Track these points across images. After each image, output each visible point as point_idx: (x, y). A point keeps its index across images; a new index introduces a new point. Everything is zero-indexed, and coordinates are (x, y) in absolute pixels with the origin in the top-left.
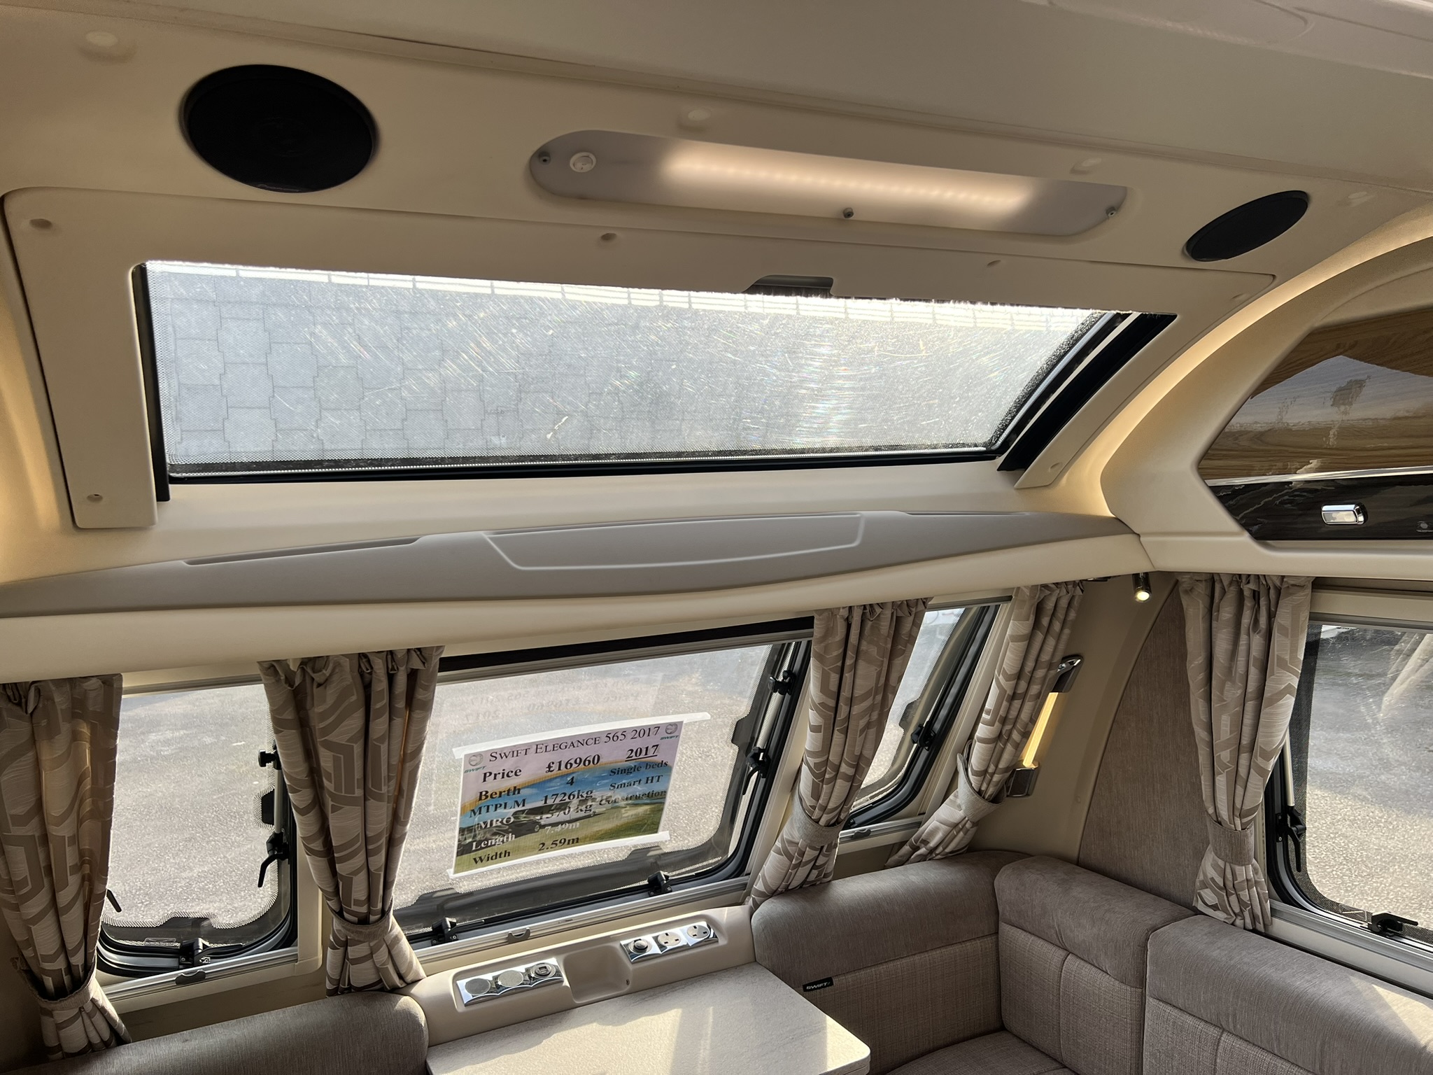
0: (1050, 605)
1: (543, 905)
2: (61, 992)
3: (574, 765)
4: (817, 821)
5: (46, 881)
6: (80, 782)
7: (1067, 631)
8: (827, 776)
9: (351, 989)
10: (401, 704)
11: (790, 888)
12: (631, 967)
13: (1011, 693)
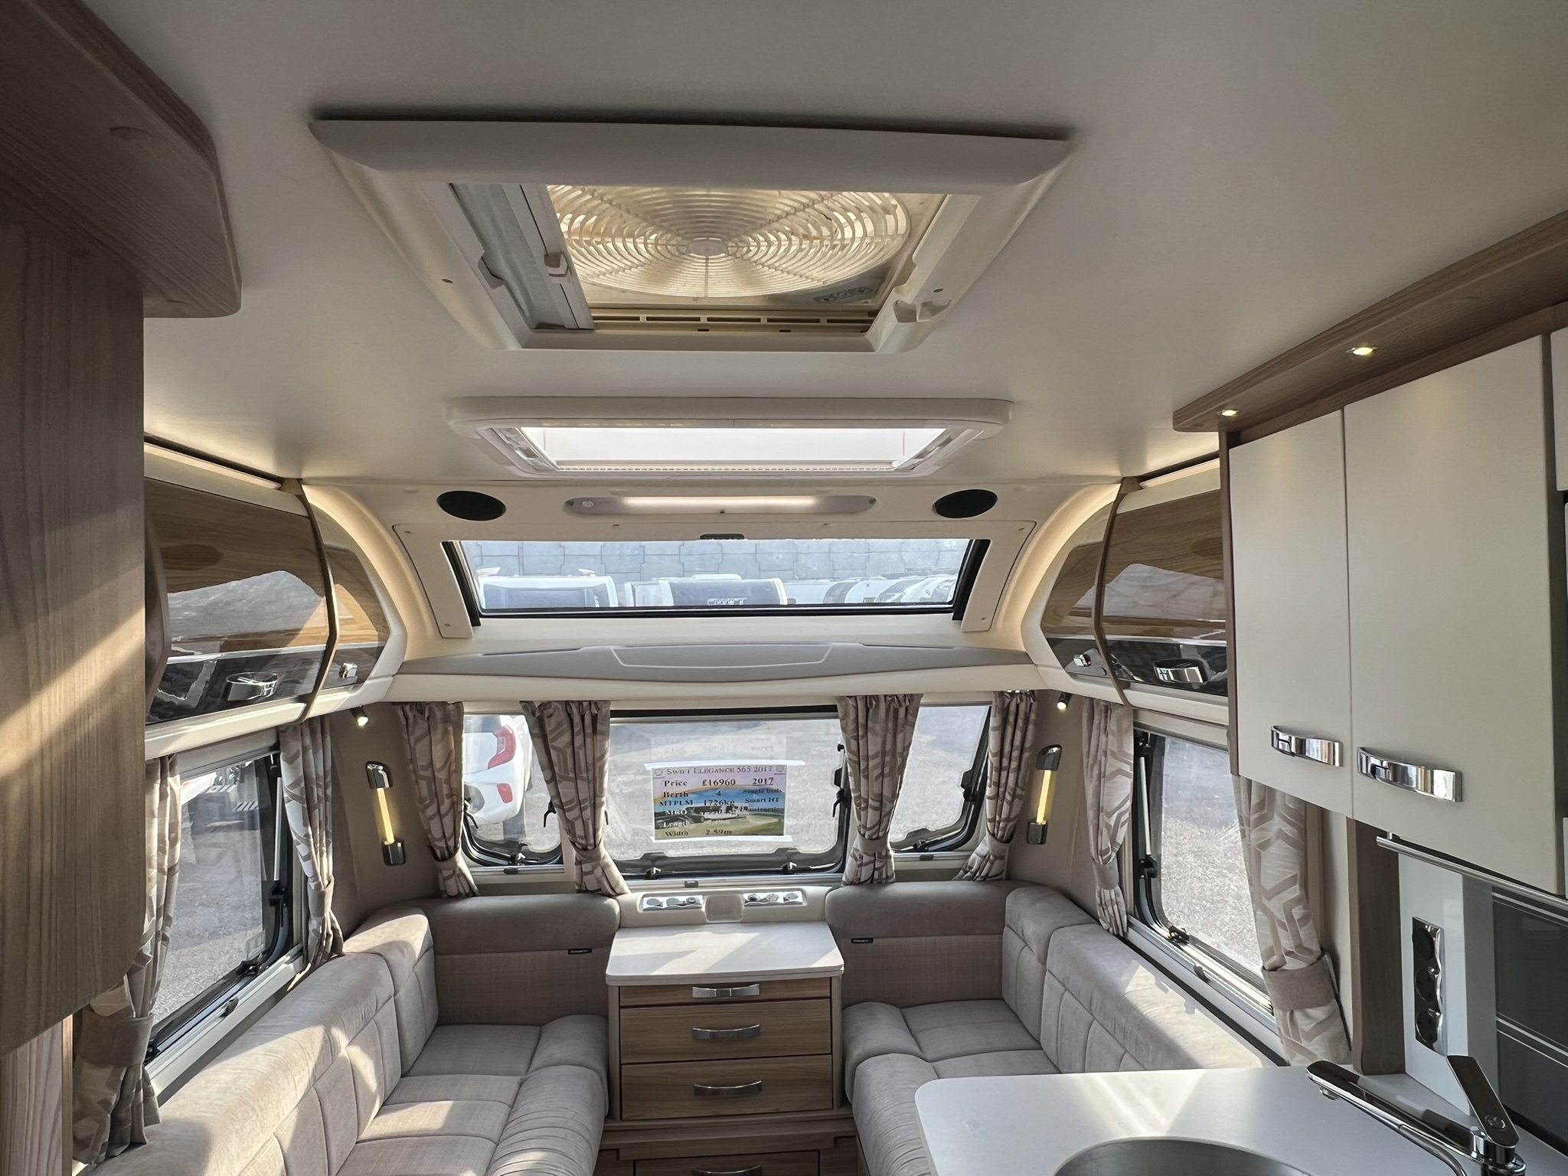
2: (444, 859)
3: (720, 784)
5: (435, 800)
6: (449, 755)
9: (586, 891)
10: (589, 731)
12: (742, 908)
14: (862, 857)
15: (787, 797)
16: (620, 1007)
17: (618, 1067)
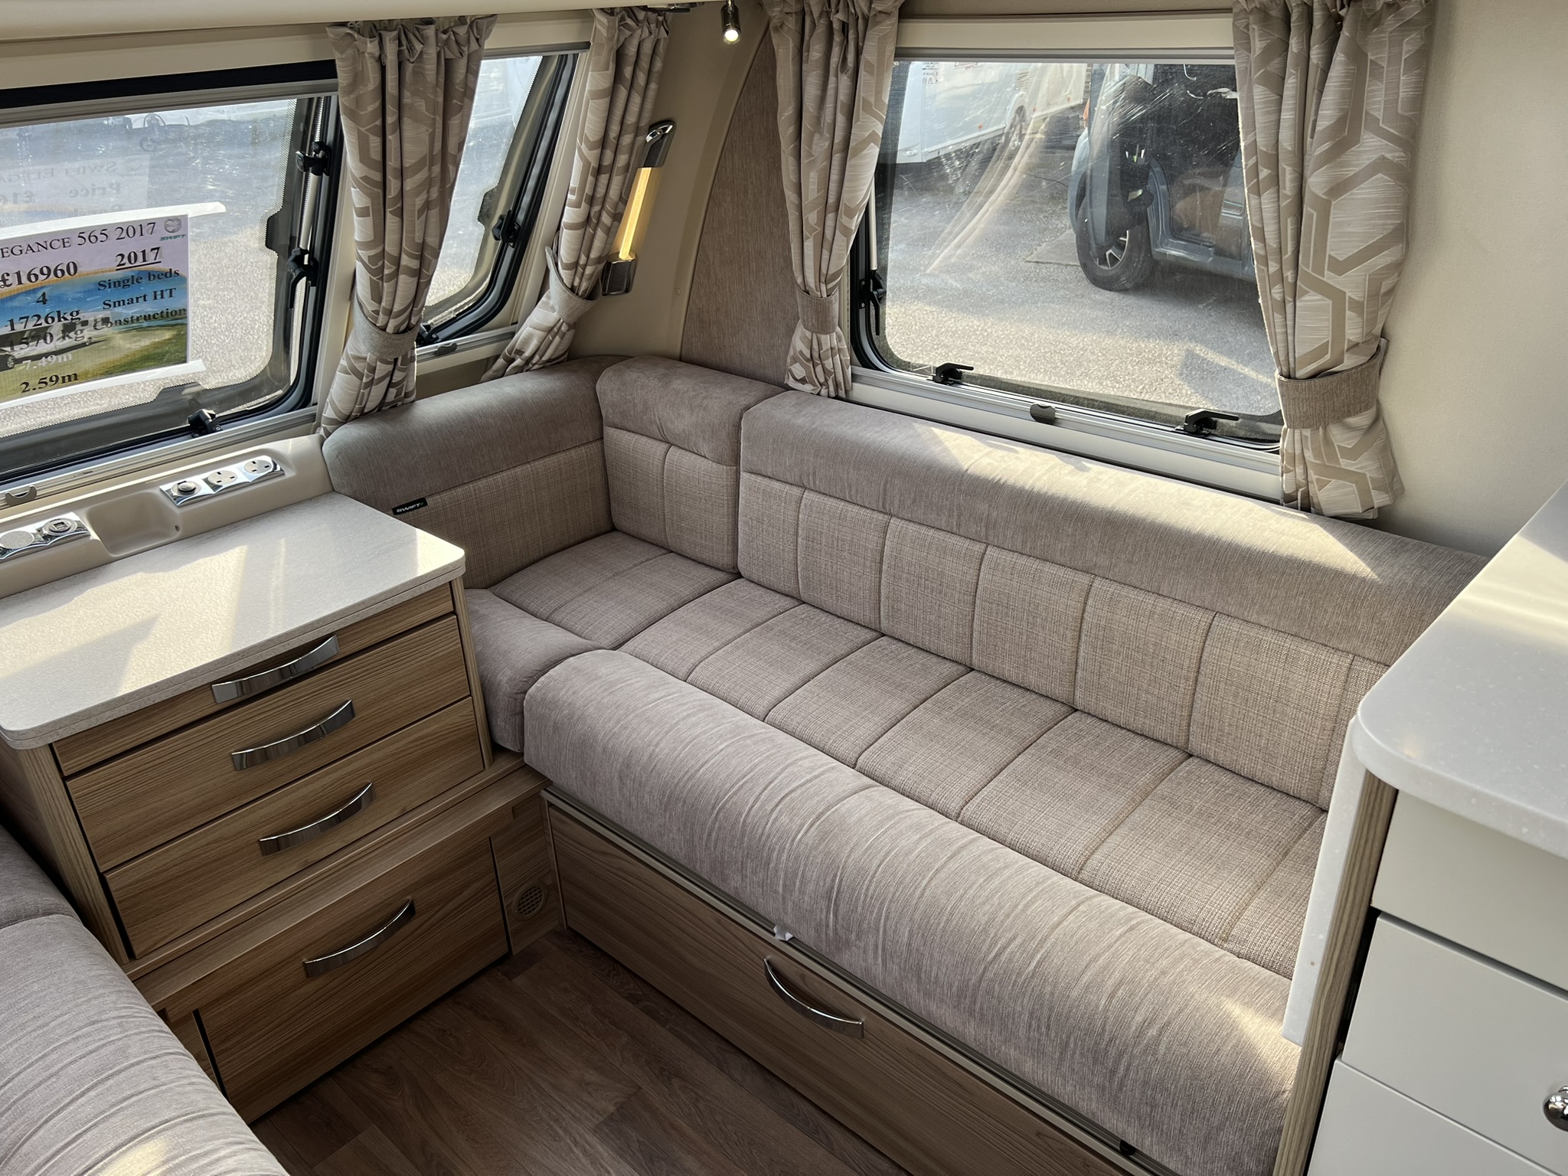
0: (632, 50)
1: (50, 460)
4: (384, 329)
7: (653, 86)
8: (386, 272)
11: (366, 411)
12: (178, 511)
13: (596, 166)
14: (373, 370)
15: (192, 284)
16: (65, 779)
17: (95, 879)
